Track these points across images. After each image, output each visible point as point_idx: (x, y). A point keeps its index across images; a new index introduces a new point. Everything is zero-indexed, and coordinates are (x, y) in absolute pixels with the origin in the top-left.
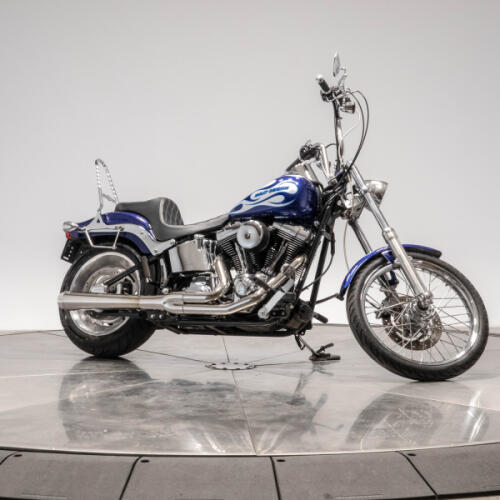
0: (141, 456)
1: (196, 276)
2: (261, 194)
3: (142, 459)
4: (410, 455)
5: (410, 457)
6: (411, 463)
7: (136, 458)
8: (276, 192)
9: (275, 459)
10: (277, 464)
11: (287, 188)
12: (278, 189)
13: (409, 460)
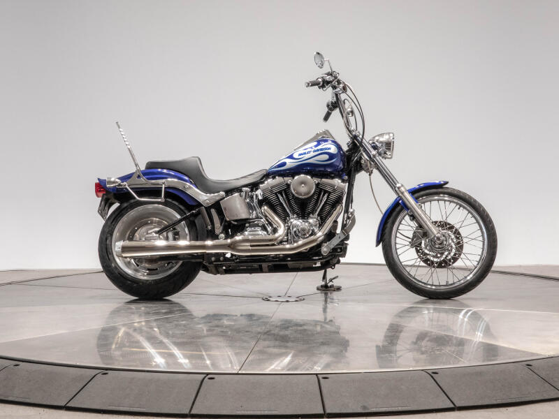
0: (208, 374)
1: (249, 223)
2: (305, 153)
3: (209, 376)
4: (433, 373)
5: (433, 375)
6: (435, 380)
7: (204, 376)
8: (320, 152)
9: (320, 376)
10: (322, 380)
11: (329, 149)
12: (321, 149)
13: (432, 377)
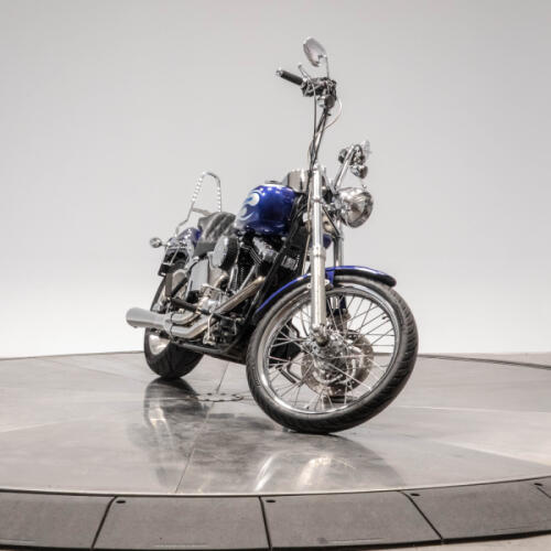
0: (116, 496)
3: (118, 499)
4: (413, 495)
5: (413, 498)
9: (264, 499)
10: (266, 504)
11: (251, 199)
13: (412, 501)
